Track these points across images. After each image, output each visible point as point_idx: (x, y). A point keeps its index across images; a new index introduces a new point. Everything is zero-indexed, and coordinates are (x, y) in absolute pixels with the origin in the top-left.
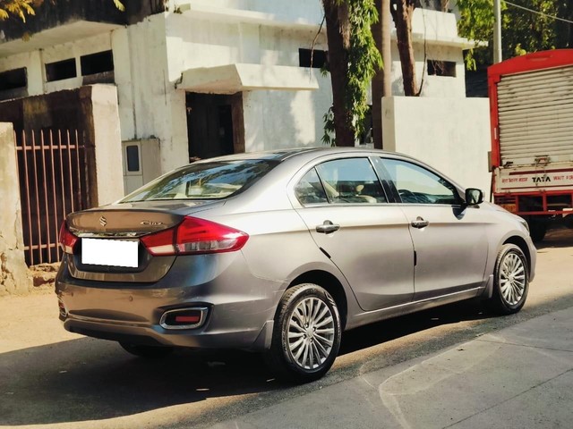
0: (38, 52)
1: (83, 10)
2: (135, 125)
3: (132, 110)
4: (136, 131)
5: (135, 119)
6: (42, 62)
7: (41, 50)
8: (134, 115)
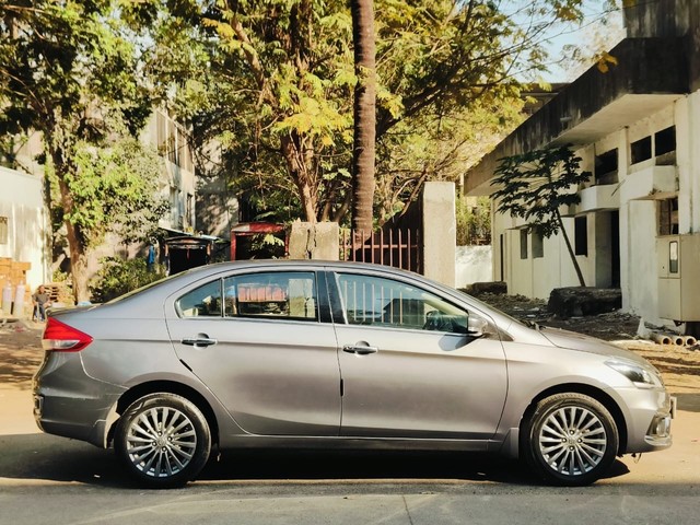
0: (624, 130)
1: (630, 82)
2: (691, 215)
3: (689, 198)
4: (692, 223)
5: (691, 208)
6: (627, 141)
7: (627, 127)
8: (691, 202)
